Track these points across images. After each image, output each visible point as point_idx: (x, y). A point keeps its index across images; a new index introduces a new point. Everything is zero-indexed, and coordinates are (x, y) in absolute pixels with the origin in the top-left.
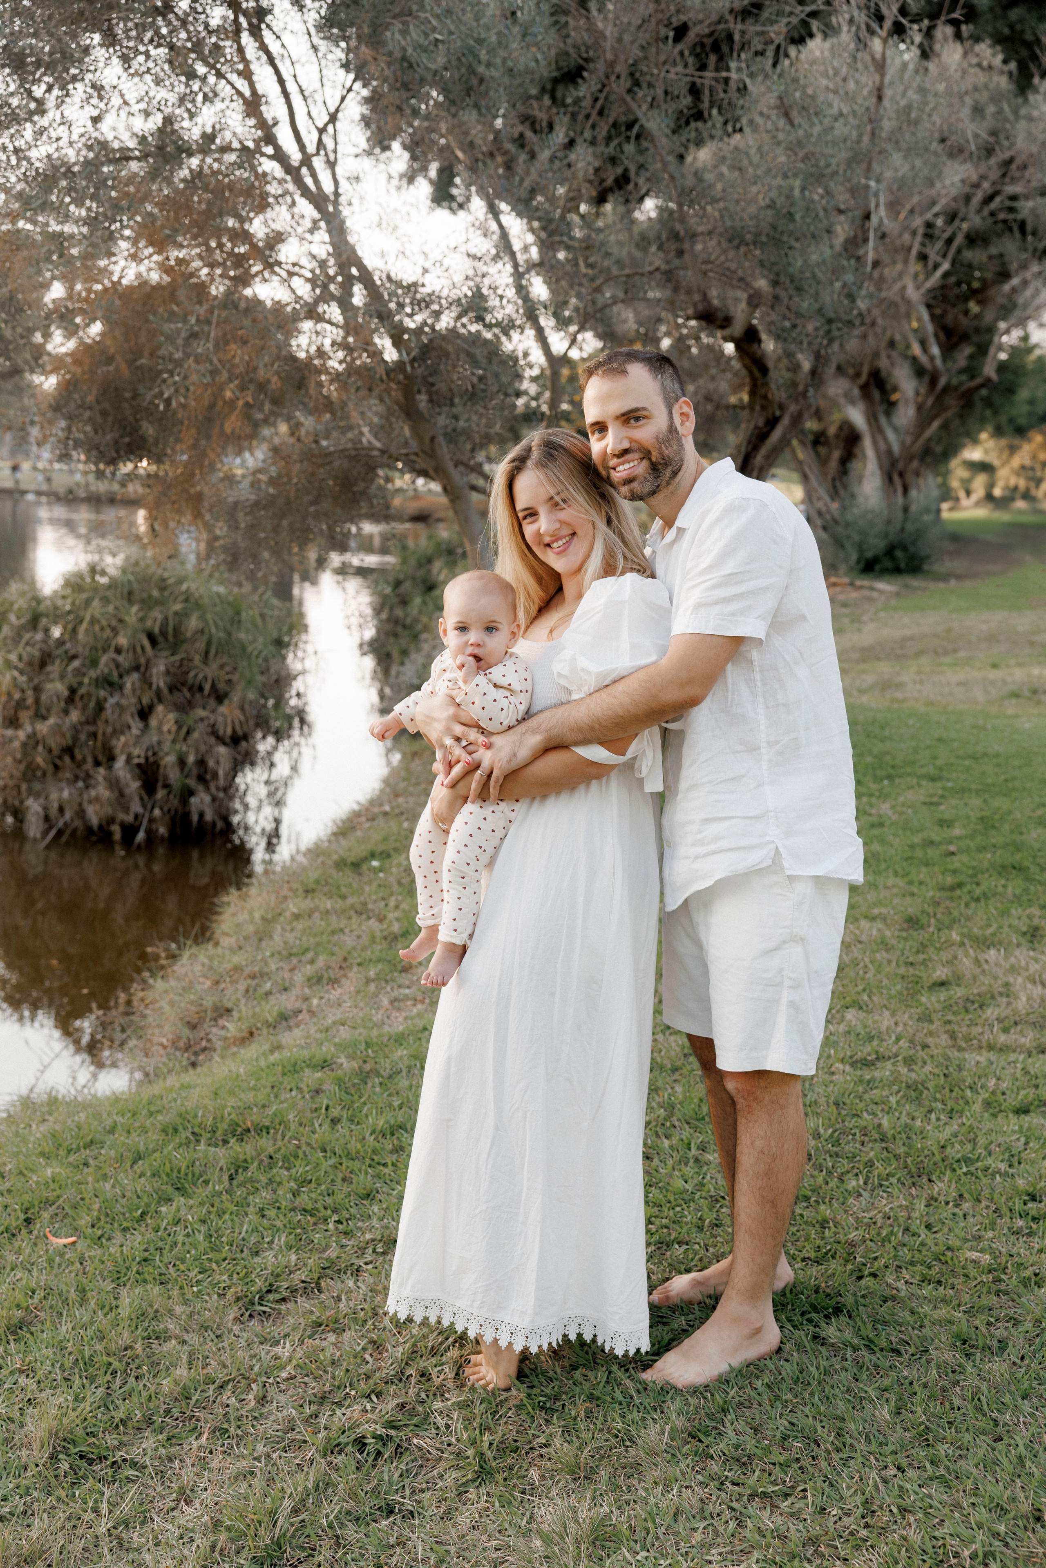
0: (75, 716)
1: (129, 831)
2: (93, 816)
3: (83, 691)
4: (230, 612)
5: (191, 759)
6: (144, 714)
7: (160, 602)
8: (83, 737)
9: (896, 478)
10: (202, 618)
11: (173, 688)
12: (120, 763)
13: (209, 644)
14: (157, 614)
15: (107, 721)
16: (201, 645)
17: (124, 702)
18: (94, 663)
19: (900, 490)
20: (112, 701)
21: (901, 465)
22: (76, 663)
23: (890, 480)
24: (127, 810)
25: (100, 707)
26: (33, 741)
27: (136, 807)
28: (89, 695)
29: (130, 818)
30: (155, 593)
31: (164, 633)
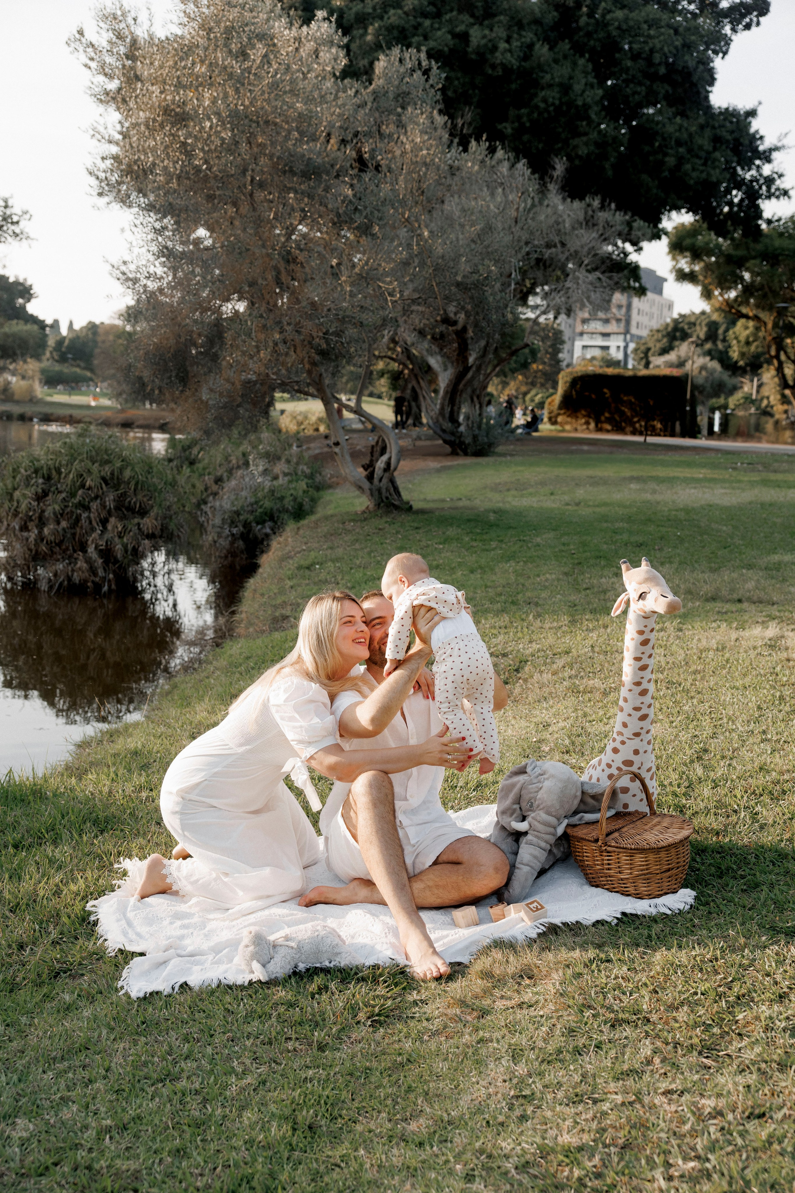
0: (64, 524)
1: (98, 587)
2: (76, 578)
3: (69, 509)
4: (147, 468)
5: (130, 547)
6: (104, 522)
7: (108, 462)
8: (69, 535)
9: (475, 399)
10: (133, 469)
11: (117, 508)
12: (91, 549)
13: (137, 484)
14: (107, 469)
15: (82, 527)
16: (132, 486)
17: (92, 515)
18: (73, 495)
19: (477, 407)
20: (85, 515)
21: (478, 392)
22: (64, 495)
23: (472, 401)
24: (95, 574)
25: (78, 519)
26: (41, 538)
27: (101, 573)
28: (72, 512)
29: (97, 579)
30: (106, 457)
31: (112, 478)
